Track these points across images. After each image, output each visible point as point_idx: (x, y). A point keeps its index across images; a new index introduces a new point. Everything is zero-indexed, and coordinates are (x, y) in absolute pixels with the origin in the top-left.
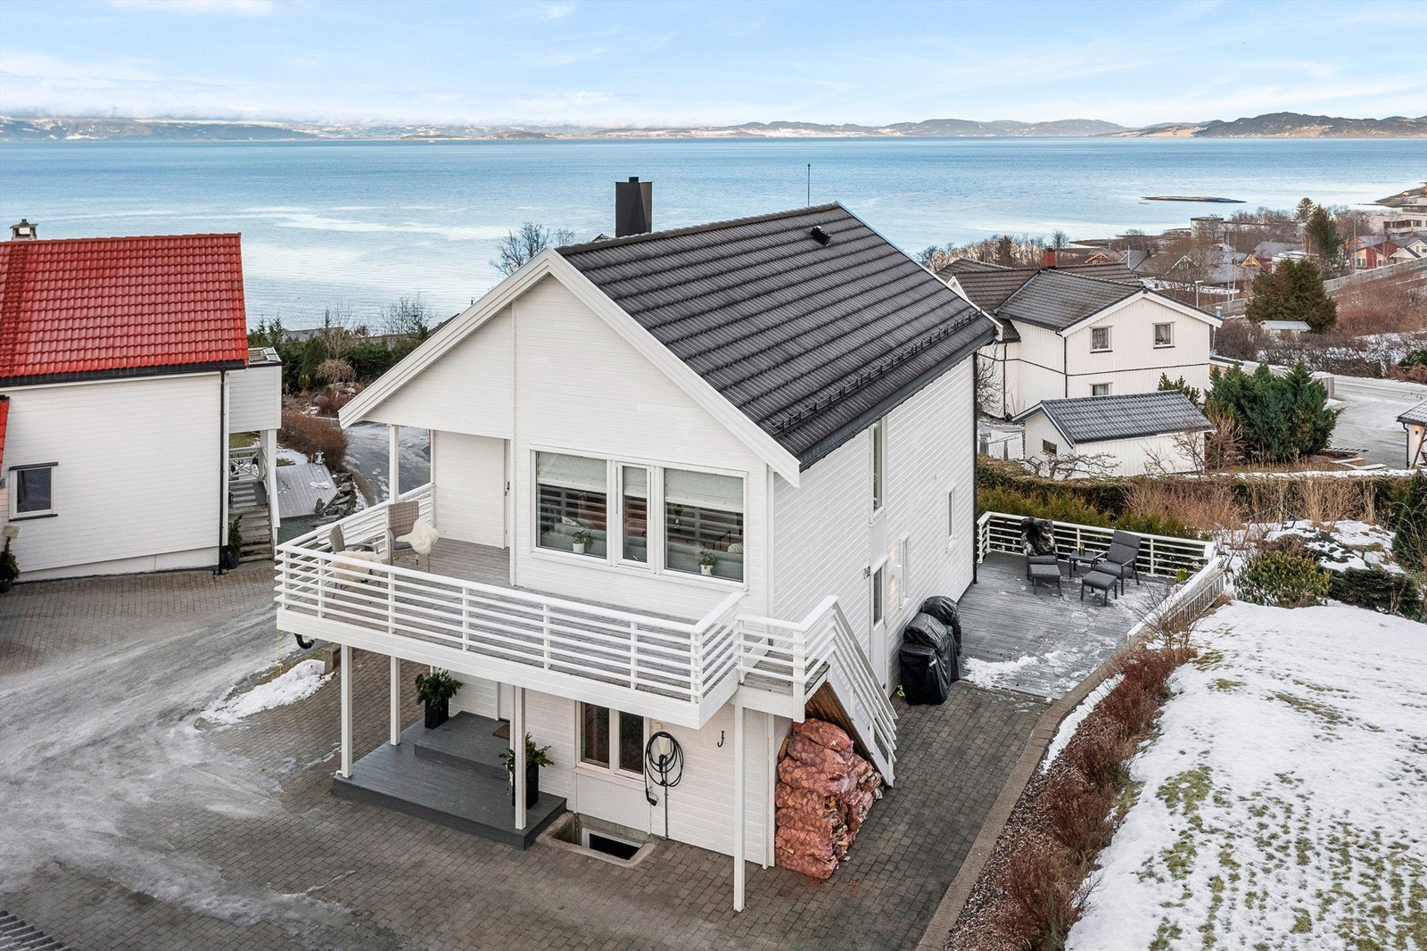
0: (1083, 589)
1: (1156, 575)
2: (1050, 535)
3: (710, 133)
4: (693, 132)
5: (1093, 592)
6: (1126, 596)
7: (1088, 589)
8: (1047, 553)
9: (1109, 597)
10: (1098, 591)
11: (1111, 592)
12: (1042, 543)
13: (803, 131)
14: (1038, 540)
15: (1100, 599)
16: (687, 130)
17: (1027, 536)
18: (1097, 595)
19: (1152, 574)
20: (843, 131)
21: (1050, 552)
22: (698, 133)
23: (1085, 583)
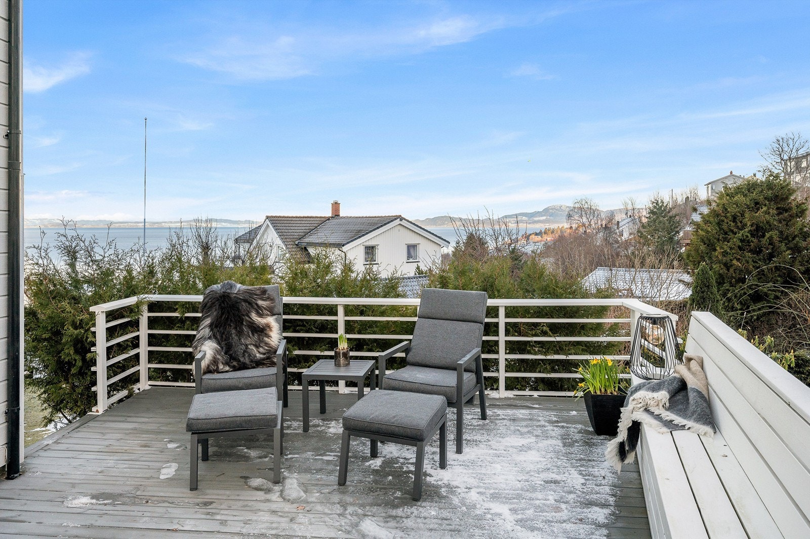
0: (346, 449)
1: (510, 394)
2: (271, 321)
3: (173, 224)
4: (163, 224)
5: (374, 454)
6: (469, 452)
7: (361, 445)
8: (258, 364)
9: (427, 467)
10: (390, 450)
11: (431, 450)
12: (249, 341)
13: (223, 224)
14: (240, 333)
15: (399, 475)
16: (161, 223)
17: (211, 326)
18: (389, 463)
19: (502, 393)
20: (244, 224)
21: (267, 361)
22: (166, 224)
23: (354, 429)
